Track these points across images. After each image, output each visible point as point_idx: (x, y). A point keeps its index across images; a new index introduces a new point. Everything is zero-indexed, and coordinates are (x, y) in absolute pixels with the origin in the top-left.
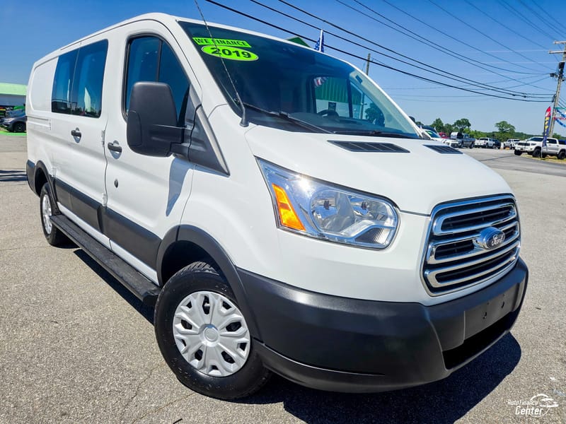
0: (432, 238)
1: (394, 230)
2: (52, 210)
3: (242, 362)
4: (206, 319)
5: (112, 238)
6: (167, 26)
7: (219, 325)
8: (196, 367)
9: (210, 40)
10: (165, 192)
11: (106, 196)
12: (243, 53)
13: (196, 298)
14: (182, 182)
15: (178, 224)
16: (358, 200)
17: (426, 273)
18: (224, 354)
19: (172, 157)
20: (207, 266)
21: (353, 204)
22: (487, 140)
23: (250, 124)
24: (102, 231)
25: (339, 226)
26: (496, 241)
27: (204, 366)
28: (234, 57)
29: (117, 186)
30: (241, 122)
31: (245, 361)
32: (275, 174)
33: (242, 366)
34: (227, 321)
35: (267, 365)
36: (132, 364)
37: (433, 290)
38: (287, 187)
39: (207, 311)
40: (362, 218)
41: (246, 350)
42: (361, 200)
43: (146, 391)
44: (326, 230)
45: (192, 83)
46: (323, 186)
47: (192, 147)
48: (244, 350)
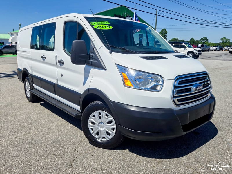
0: (175, 87)
1: (162, 85)
2: (30, 87)
3: (114, 135)
4: (100, 120)
5: (60, 96)
6: (80, 18)
7: (104, 122)
8: (97, 138)
9: (95, 23)
10: (82, 77)
11: (57, 80)
12: (107, 26)
13: (96, 113)
14: (89, 73)
15: (88, 88)
16: (150, 76)
17: (174, 99)
18: (107, 132)
19: (85, 65)
20: (100, 102)
21: (148, 77)
22: (216, 47)
23: (112, 52)
24: (55, 94)
25: (144, 85)
26: (199, 88)
27: (100, 137)
28: (104, 28)
29: (62, 76)
30: (110, 52)
31: (114, 134)
32: (122, 69)
33: (113, 136)
34: (107, 121)
35: (122, 133)
36: (72, 140)
37: (177, 104)
38: (127, 73)
39: (100, 117)
40: (151, 82)
41: (115, 130)
42: (151, 76)
43: (80, 147)
44: (140, 86)
45: (91, 39)
46: (138, 72)
47: (93, 61)
48: (114, 130)
